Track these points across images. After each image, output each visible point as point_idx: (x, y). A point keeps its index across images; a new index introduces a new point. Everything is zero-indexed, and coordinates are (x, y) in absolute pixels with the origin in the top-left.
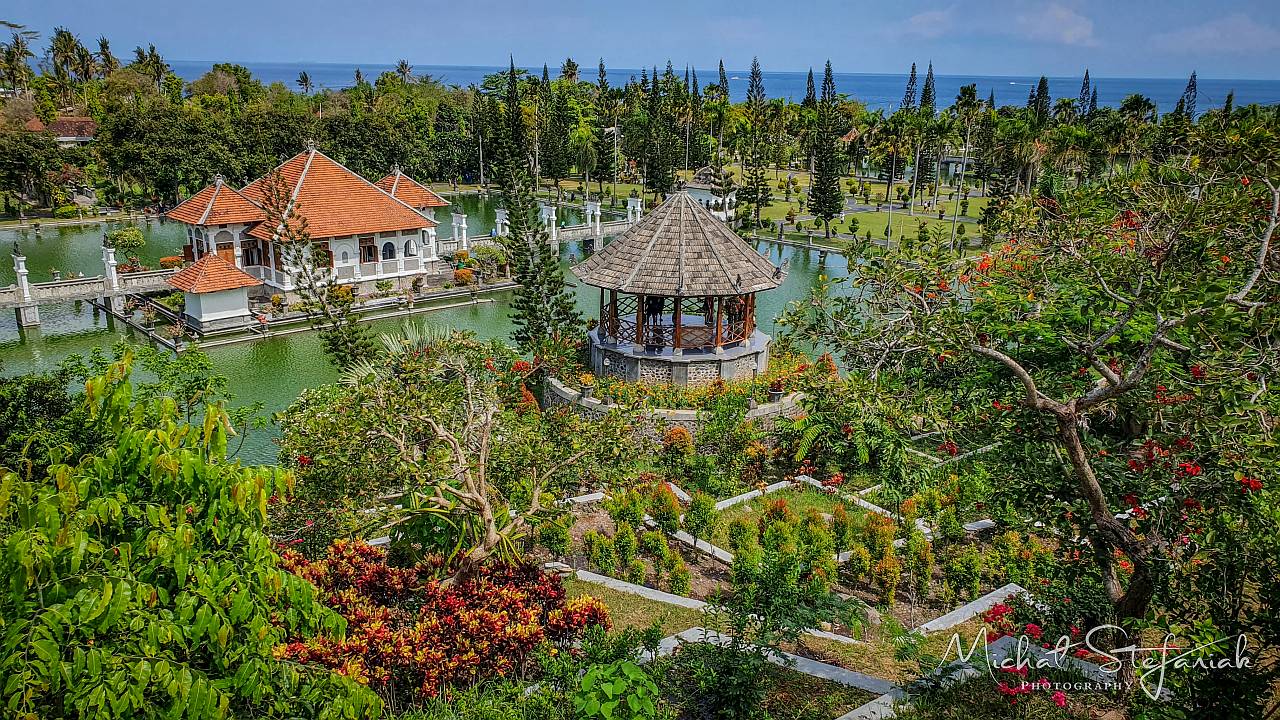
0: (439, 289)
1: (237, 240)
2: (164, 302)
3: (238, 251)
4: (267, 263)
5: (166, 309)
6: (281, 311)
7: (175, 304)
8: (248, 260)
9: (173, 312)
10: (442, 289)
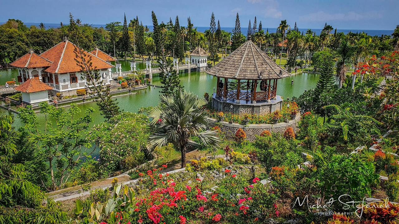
0: (116, 90)
1: (40, 74)
2: (12, 97)
3: (40, 78)
4: (52, 81)
5: (13, 100)
6: (61, 99)
7: (16, 98)
8: (44, 81)
9: (17, 101)
10: (117, 90)
